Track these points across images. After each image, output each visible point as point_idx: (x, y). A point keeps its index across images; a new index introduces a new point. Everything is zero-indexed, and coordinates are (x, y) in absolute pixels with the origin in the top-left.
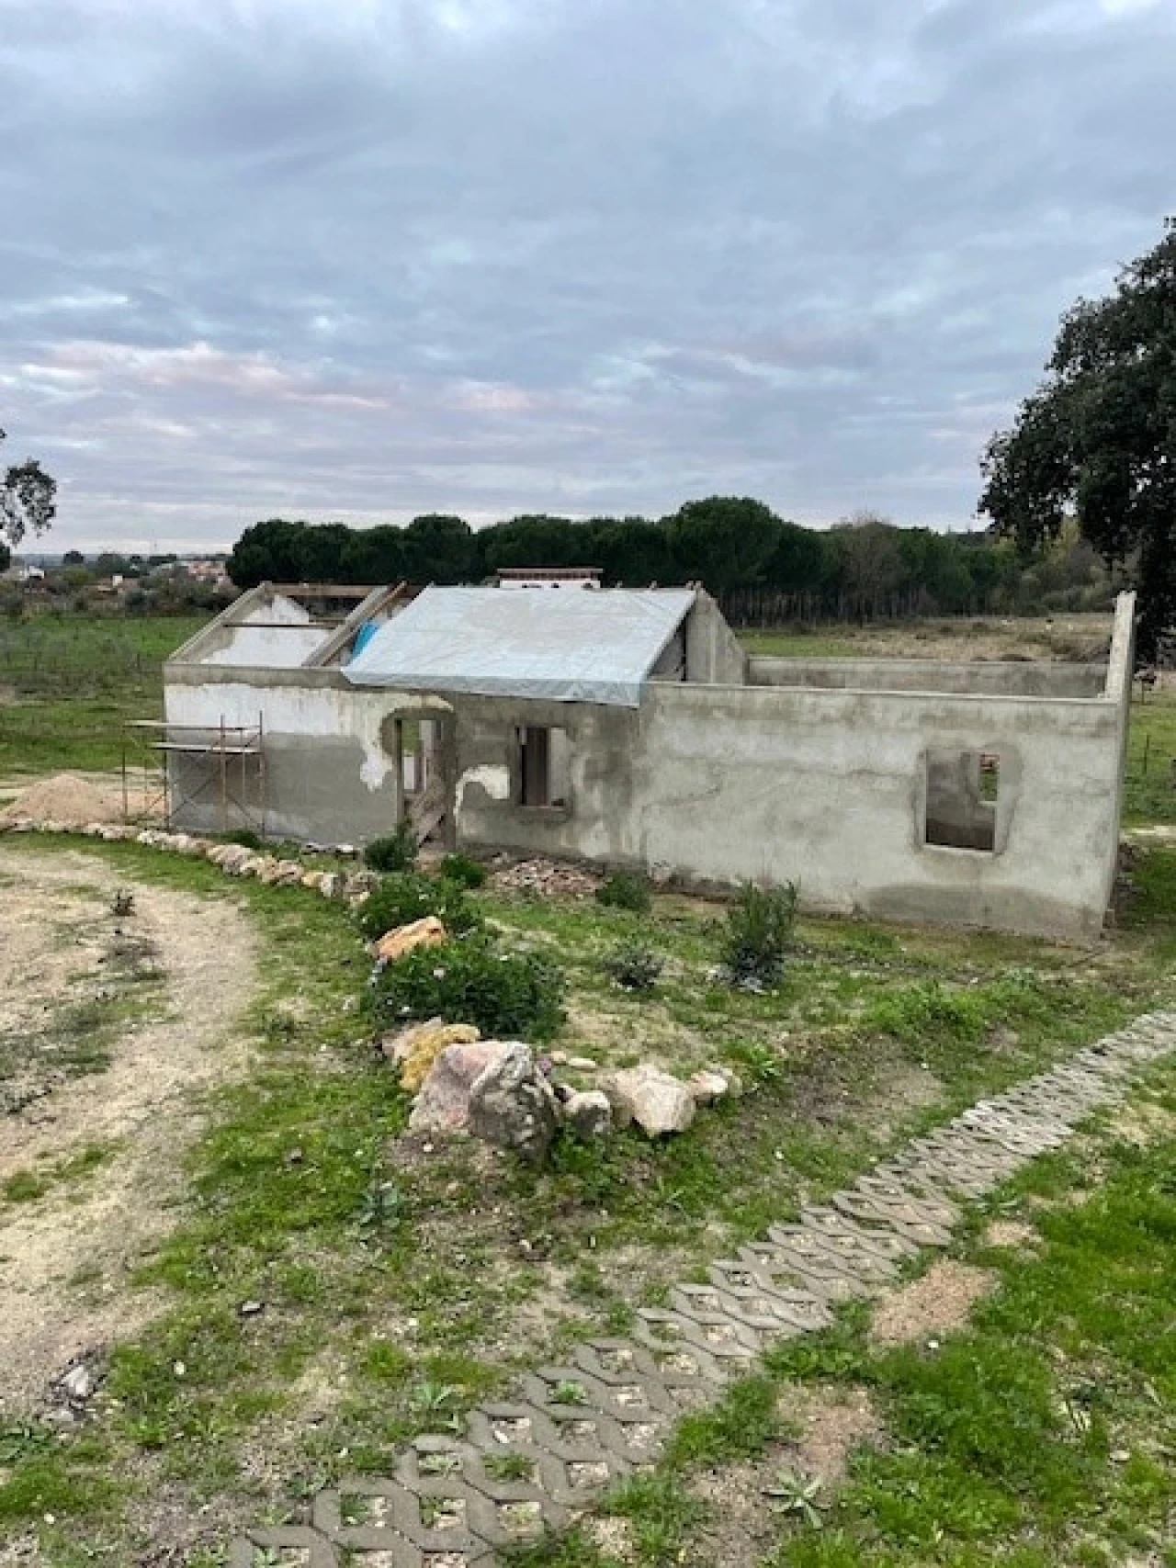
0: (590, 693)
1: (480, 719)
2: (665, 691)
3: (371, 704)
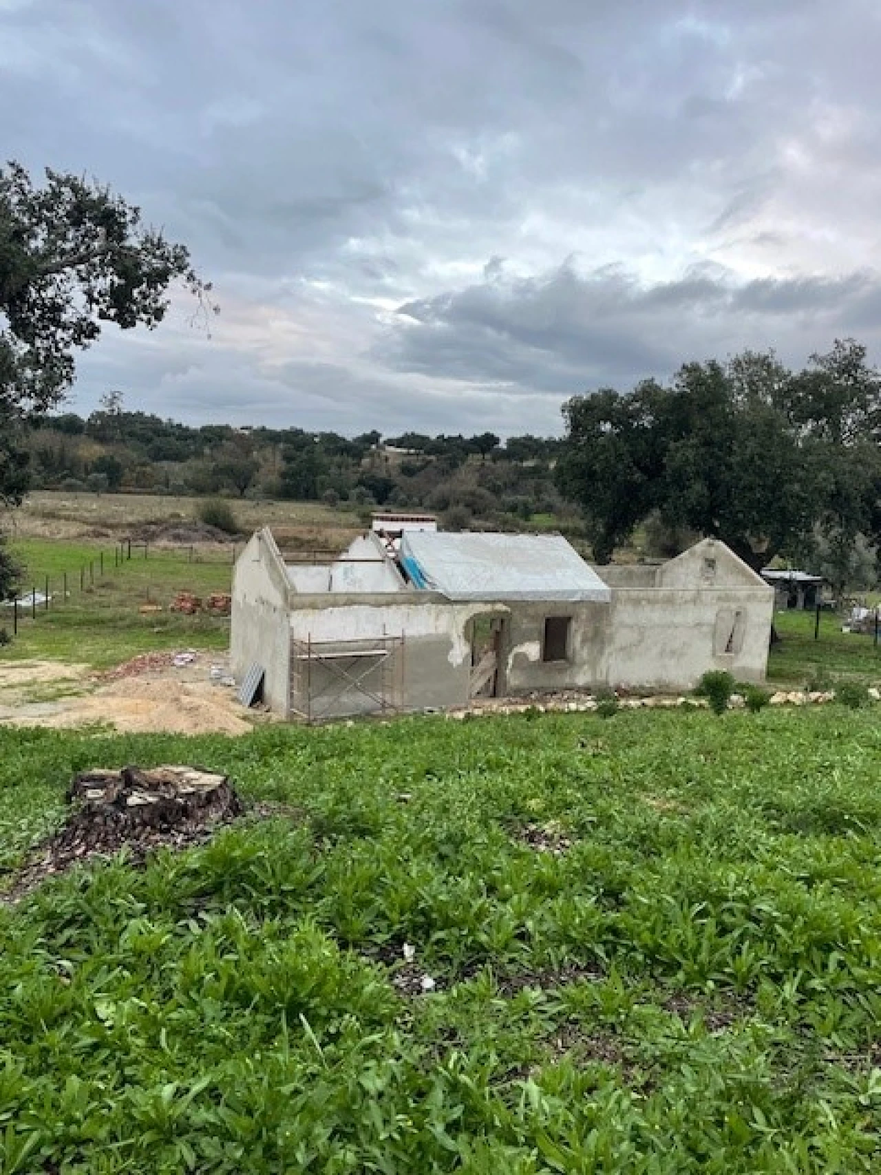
1: (527, 616)
2: (623, 593)
3: (459, 612)
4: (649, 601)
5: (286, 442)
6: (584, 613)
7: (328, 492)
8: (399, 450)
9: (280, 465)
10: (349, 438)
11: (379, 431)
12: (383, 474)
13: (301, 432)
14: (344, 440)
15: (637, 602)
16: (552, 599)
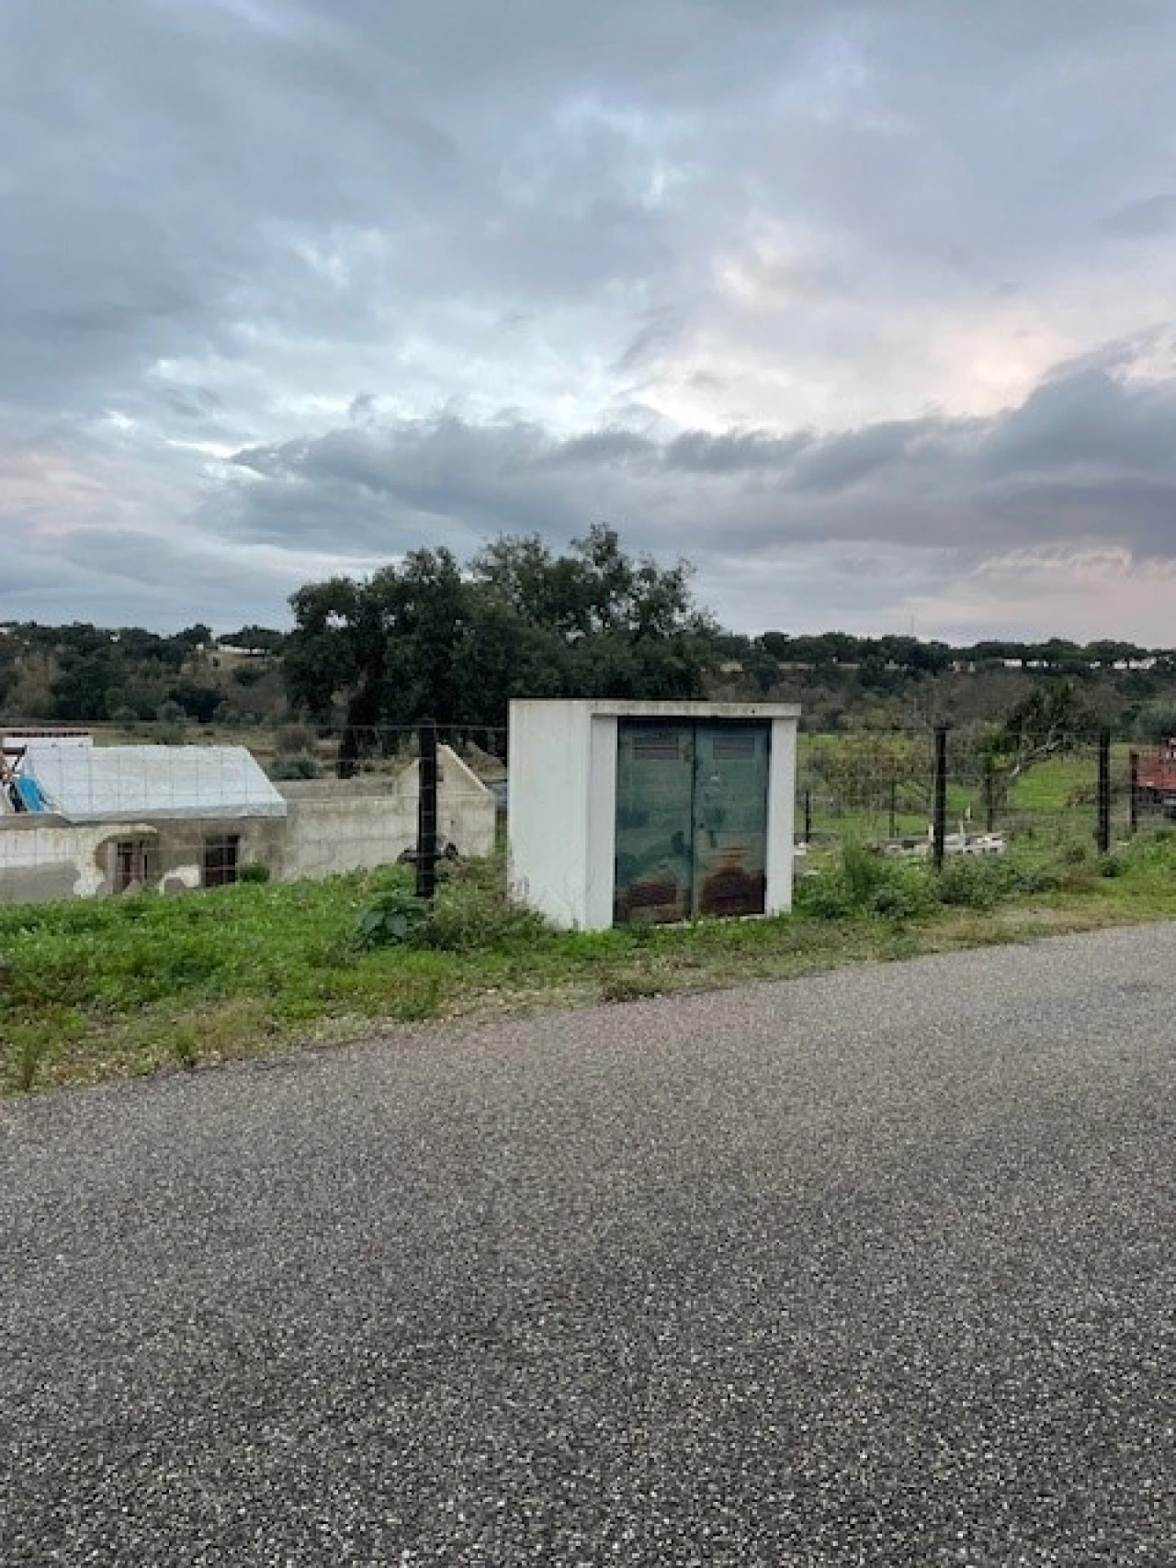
0: (258, 811)
1: (178, 835)
2: (304, 804)
3: (85, 836)
4: (339, 814)
5: (68, 643)
6: (255, 830)
7: (122, 711)
8: (238, 650)
9: (54, 673)
10: (163, 636)
11: (207, 625)
12: (210, 684)
13: (89, 628)
14: (156, 637)
15: (323, 815)
16: (211, 815)
